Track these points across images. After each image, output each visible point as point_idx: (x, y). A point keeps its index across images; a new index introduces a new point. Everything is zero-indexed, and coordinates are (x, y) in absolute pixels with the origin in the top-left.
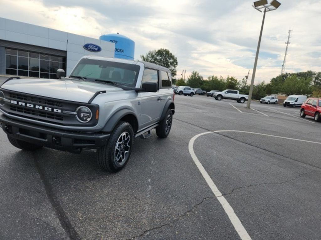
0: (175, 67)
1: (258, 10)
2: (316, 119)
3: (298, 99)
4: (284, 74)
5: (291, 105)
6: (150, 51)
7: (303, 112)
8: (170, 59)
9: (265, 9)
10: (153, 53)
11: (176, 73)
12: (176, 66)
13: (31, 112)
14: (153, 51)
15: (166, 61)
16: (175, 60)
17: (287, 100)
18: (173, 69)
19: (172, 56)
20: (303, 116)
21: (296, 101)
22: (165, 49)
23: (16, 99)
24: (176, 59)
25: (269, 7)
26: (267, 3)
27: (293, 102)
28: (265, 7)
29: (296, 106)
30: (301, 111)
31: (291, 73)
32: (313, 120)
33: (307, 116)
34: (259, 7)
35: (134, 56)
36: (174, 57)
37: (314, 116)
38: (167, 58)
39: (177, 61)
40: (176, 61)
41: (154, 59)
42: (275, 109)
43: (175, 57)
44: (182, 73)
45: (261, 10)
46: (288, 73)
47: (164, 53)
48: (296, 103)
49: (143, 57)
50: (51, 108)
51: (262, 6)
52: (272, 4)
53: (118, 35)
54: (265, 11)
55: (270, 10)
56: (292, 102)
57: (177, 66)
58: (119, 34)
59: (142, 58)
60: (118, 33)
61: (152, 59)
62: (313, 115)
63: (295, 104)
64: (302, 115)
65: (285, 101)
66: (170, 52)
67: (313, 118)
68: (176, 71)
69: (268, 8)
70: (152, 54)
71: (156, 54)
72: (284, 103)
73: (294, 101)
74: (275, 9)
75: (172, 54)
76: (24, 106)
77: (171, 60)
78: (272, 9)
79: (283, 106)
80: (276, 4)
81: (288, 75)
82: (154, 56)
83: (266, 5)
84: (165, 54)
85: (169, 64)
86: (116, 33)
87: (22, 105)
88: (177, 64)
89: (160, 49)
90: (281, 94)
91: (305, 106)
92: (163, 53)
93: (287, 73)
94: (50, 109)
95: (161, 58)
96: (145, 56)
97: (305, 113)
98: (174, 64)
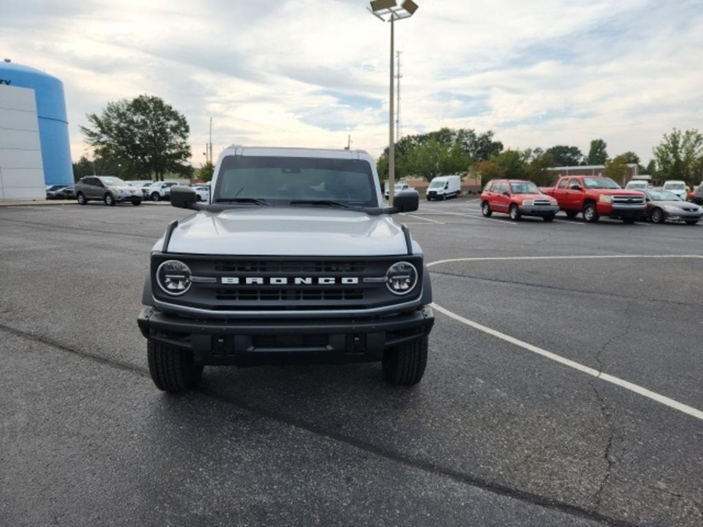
0: (184, 138)
1: (378, 16)
2: (513, 217)
3: (447, 183)
4: (405, 138)
5: (440, 195)
6: (110, 102)
7: (486, 207)
8: (168, 120)
9: (392, 16)
10: (121, 107)
11: (190, 151)
12: (185, 134)
13: (280, 295)
14: (119, 102)
15: (159, 124)
16: (182, 122)
17: (431, 187)
18: (181, 143)
19: (173, 112)
20: (488, 215)
21: (446, 188)
22: (151, 97)
23: (237, 272)
24: (184, 119)
25: (398, 12)
26: (395, 4)
27: (442, 191)
28: (391, 11)
29: (447, 196)
30: (483, 205)
31: (415, 135)
32: (509, 219)
33: (494, 214)
34: (380, 12)
35: (66, 118)
36: (177, 114)
37: (509, 213)
38: (161, 118)
39: (188, 124)
40: (185, 123)
41: (127, 122)
42: (432, 208)
43: (180, 114)
44: (205, 152)
45: (382, 16)
46: (411, 135)
47: (151, 106)
48: (447, 191)
49: (95, 117)
50: (333, 279)
51: (386, 10)
52: (405, 6)
53: (7, 66)
54: (392, 20)
55: (400, 18)
56: (440, 191)
57: (188, 134)
58: (12, 62)
59: (93, 120)
60: (8, 61)
61: (121, 121)
62: (507, 211)
63: (445, 194)
64: (485, 213)
65: (429, 190)
66: (166, 102)
67: (508, 215)
68: (188, 147)
69: (397, 14)
70: (118, 110)
71: (128, 110)
72: (427, 193)
73: (442, 188)
74: (409, 16)
75: (171, 108)
76: (260, 285)
77: (173, 123)
78: (403, 16)
79: (426, 200)
80: (411, 7)
81: (411, 140)
82: (124, 114)
83: (393, 8)
84: (153, 108)
85: (168, 130)
86: (3, 61)
87: (255, 283)
88: (187, 130)
89: (137, 96)
90: (416, 178)
91: (488, 196)
92: (149, 107)
93: (409, 137)
94: (332, 281)
95: (143, 118)
96: (100, 116)
97: (491, 209)
98: (181, 131)
